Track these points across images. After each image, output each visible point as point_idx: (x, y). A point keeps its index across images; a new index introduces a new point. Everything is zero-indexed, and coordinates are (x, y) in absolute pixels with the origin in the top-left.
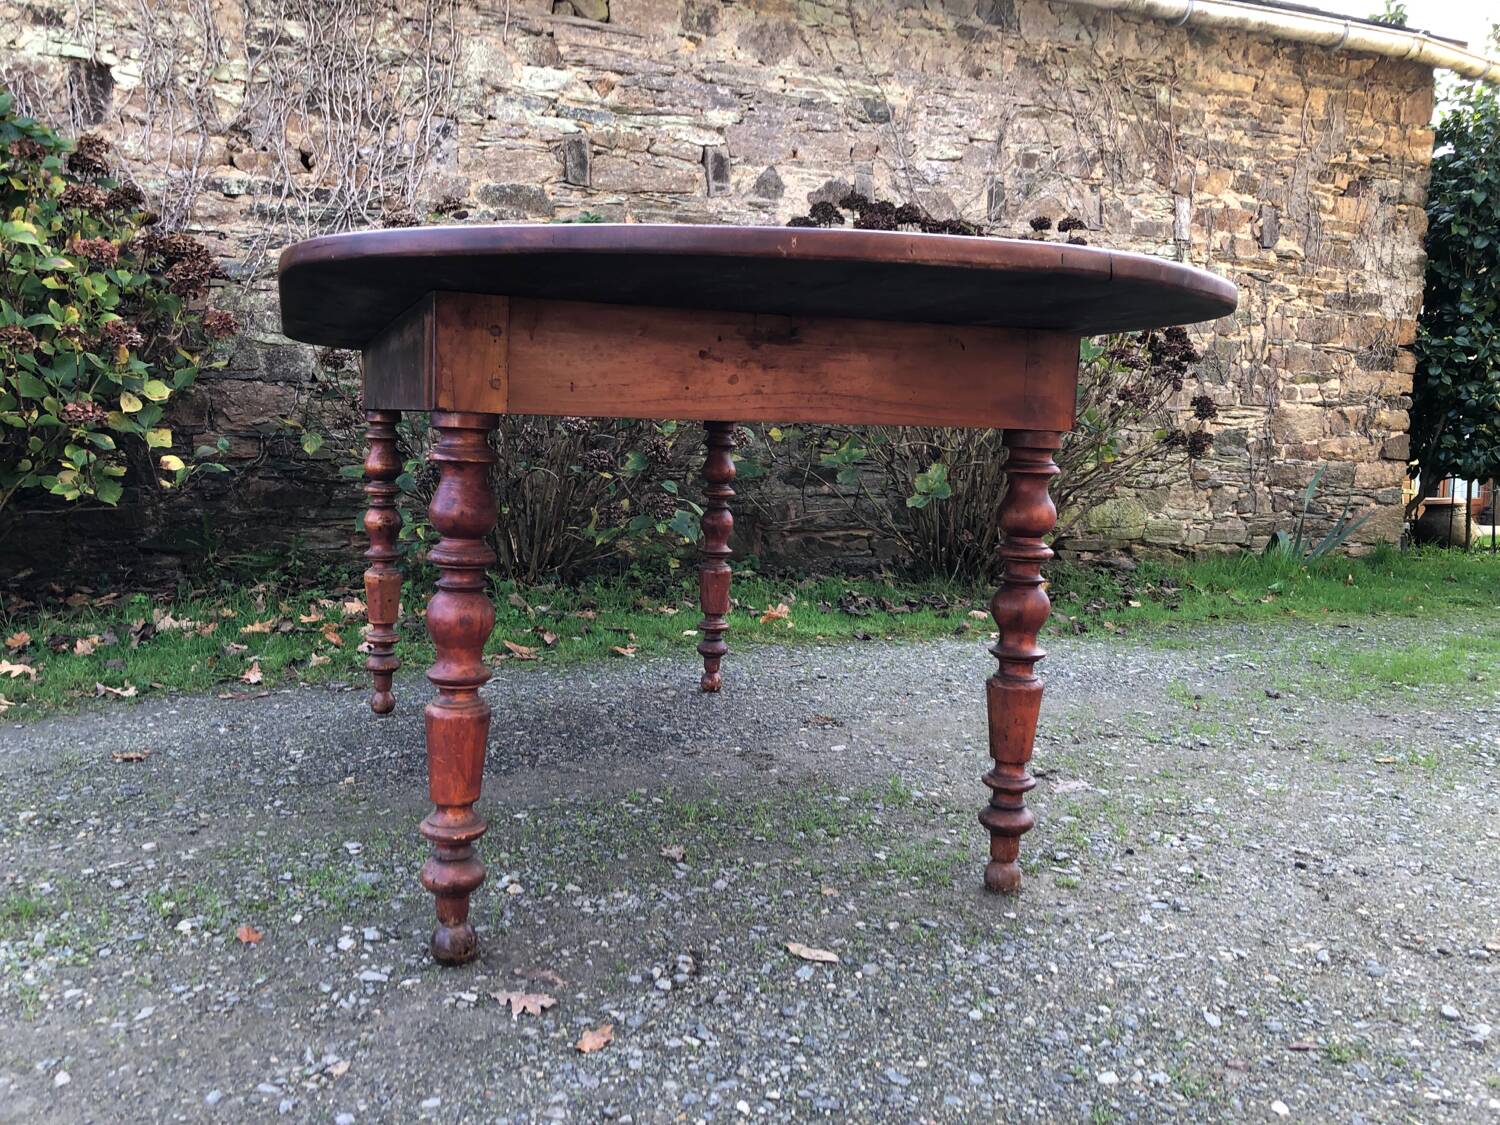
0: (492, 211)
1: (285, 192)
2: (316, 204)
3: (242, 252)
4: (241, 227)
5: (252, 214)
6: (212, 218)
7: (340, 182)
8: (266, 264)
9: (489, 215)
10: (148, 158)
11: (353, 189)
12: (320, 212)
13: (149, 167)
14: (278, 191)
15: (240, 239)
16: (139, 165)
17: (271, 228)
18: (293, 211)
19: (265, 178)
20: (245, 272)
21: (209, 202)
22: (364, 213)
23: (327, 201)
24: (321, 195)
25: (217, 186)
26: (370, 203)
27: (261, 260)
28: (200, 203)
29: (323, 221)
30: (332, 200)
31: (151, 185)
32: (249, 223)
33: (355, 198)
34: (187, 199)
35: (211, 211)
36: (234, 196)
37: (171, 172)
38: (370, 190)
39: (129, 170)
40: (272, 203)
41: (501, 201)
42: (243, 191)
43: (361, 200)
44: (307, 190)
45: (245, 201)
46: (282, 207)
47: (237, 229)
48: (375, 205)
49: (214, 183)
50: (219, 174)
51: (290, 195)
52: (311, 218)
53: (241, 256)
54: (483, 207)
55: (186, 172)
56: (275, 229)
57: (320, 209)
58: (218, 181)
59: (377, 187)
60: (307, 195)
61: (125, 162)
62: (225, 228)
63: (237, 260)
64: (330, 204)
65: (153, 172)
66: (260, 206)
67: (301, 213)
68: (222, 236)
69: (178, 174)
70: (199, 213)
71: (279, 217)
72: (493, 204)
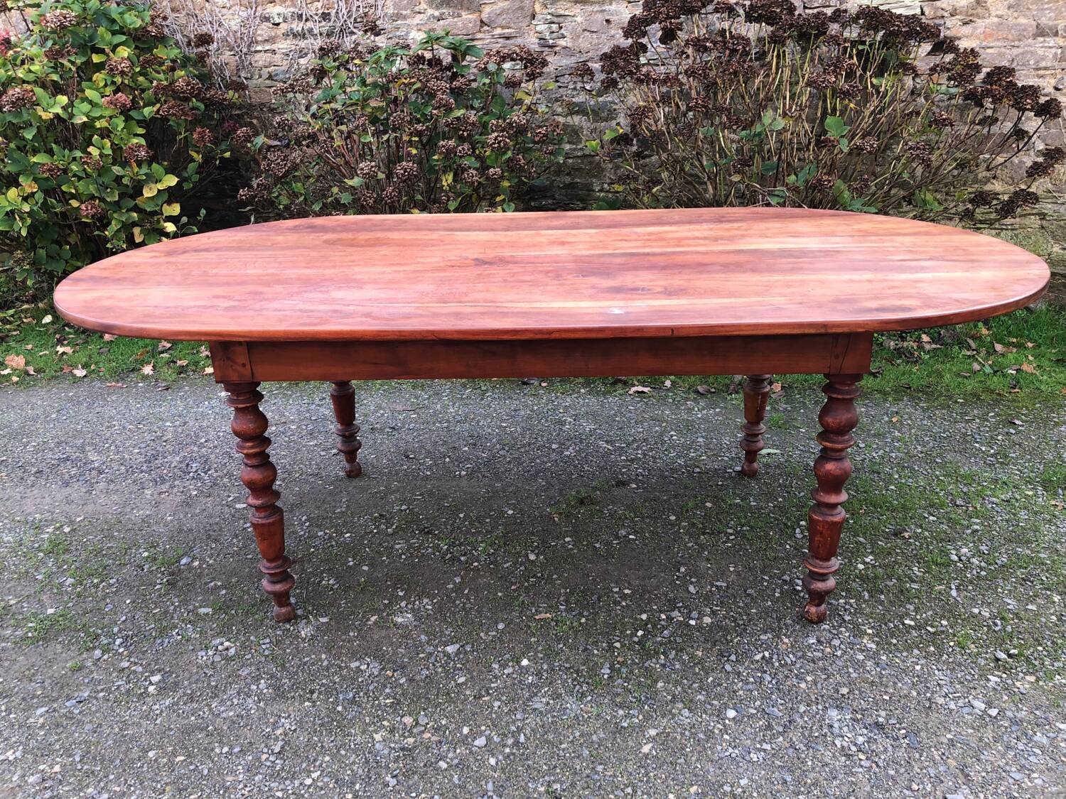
0: (437, 13)
1: (304, 17)
2: (324, 23)
3: (285, 62)
4: (284, 45)
5: (288, 35)
6: (266, 41)
7: (336, 6)
8: (299, 69)
9: (434, 17)
10: (228, 6)
11: (344, 10)
12: (324, 30)
13: (231, 11)
14: (300, 17)
15: (283, 53)
16: (225, 11)
17: (300, 43)
18: (310, 31)
19: (292, 9)
20: (287, 76)
21: (264, 31)
22: (351, 26)
23: (330, 20)
24: (325, 17)
25: (267, 19)
26: (355, 19)
27: (296, 67)
28: (259, 32)
29: (329, 35)
30: (332, 20)
31: (232, 23)
32: (288, 42)
33: (345, 17)
34: (251, 30)
35: (266, 37)
36: (278, 24)
37: (241, 13)
38: (354, 9)
39: (220, 15)
40: (297, 26)
41: (442, 5)
42: (281, 21)
43: (349, 17)
44: (317, 15)
45: (284, 27)
46: (303, 29)
47: (281, 46)
48: (359, 20)
49: (265, 17)
50: (268, 11)
51: (307, 20)
52: (321, 34)
53: (285, 65)
54: (430, 12)
55: (249, 9)
56: (302, 44)
57: (325, 27)
58: (267, 16)
59: (359, 7)
60: (316, 18)
61: (217, 10)
62: (274, 47)
63: (283, 68)
64: (331, 24)
65: (233, 14)
66: (292, 29)
67: (316, 31)
68: (274, 52)
69: (244, 14)
70: (259, 39)
71: (303, 36)
72: (437, 8)
